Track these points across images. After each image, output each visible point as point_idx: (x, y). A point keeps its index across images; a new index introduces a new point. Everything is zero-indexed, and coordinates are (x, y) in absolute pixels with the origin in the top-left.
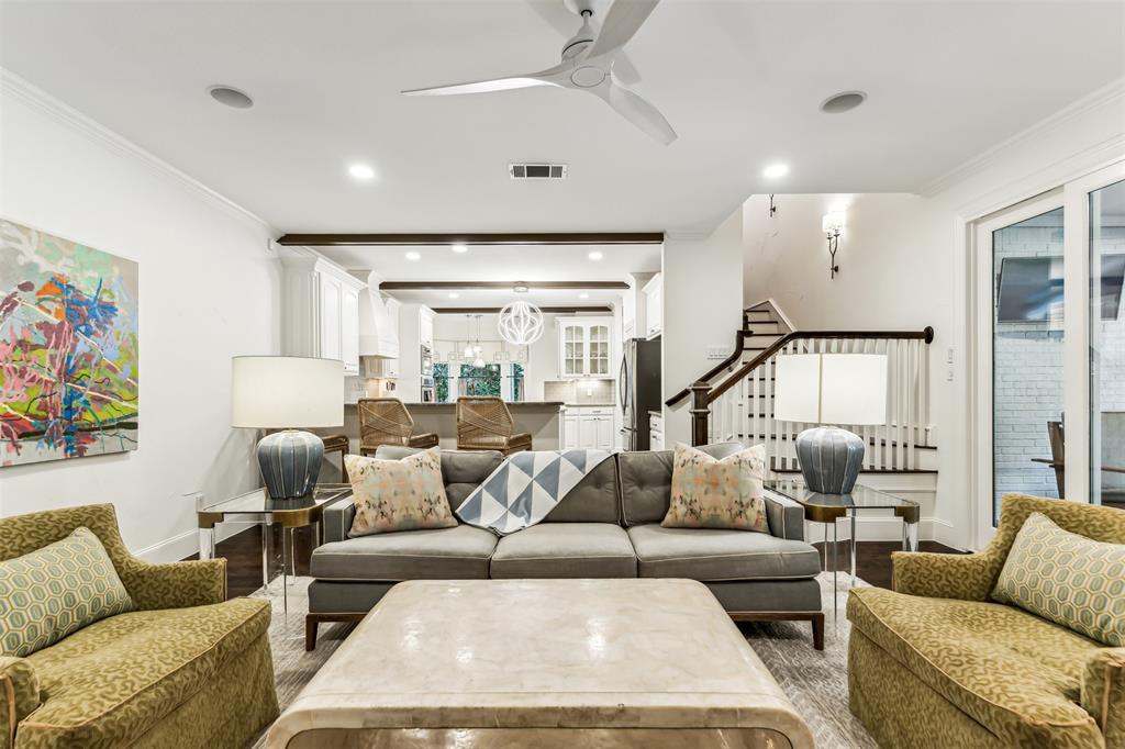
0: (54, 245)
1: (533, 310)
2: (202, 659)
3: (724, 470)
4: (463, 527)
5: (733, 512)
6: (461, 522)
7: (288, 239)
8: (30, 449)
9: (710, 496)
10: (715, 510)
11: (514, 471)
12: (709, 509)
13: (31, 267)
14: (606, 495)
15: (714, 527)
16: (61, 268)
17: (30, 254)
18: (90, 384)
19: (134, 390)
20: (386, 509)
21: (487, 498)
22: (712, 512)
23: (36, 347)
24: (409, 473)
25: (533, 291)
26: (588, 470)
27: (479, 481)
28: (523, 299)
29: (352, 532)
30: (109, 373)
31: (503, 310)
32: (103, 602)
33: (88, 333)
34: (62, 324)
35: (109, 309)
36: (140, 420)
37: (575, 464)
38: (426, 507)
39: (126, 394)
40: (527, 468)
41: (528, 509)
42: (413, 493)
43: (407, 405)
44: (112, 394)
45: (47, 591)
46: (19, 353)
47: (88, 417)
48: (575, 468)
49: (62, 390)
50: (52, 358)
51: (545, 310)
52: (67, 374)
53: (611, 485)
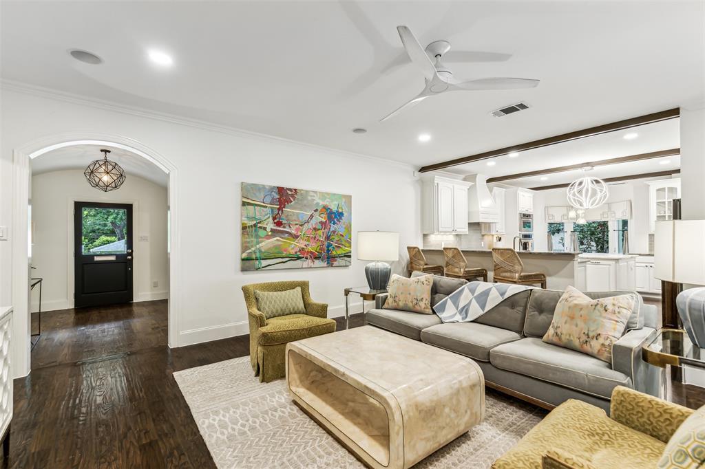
0: (324, 195)
1: (597, 182)
2: (303, 329)
3: (581, 309)
4: (435, 315)
5: (581, 340)
6: (434, 312)
7: (423, 169)
8: (318, 263)
9: (567, 325)
10: (570, 336)
11: (466, 291)
12: (566, 335)
13: (318, 204)
14: (516, 314)
15: (568, 348)
16: (326, 203)
17: (317, 200)
18: (335, 241)
19: (350, 243)
20: (397, 300)
21: (449, 303)
22: (568, 337)
23: (319, 229)
24: (411, 285)
25: (597, 168)
26: (506, 297)
27: (448, 295)
28: (589, 175)
29: (384, 307)
30: (341, 237)
31: (577, 184)
32: (296, 309)
33: (335, 223)
34: (326, 222)
35: (341, 214)
36: (352, 254)
37: (499, 292)
38: (415, 302)
39: (347, 245)
40: (472, 291)
41: (467, 313)
42: (410, 294)
43: (462, 251)
44: (342, 245)
45: (282, 301)
46: (314, 232)
47: (334, 253)
48: (498, 294)
49: (326, 243)
50: (323, 233)
51: (607, 180)
52: (328, 238)
53: (521, 309)
